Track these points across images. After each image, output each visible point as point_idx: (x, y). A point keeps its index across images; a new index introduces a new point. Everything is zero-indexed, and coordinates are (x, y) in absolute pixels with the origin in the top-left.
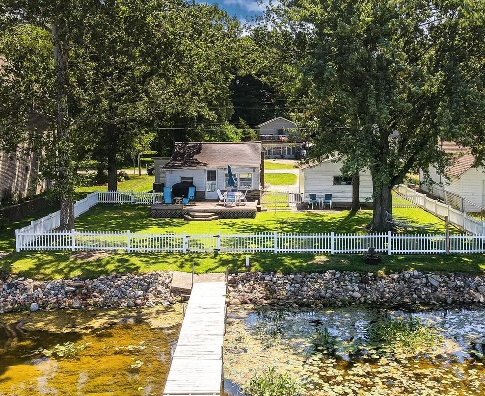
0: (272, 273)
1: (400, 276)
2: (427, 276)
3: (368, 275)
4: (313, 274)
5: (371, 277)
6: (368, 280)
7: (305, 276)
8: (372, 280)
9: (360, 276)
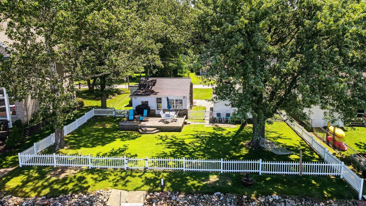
0: (178, 192)
1: (265, 199)
2: (285, 201)
3: (243, 197)
4: (204, 196)
5: (245, 199)
6: (243, 202)
7: (199, 197)
8: (246, 202)
9: (238, 198)
